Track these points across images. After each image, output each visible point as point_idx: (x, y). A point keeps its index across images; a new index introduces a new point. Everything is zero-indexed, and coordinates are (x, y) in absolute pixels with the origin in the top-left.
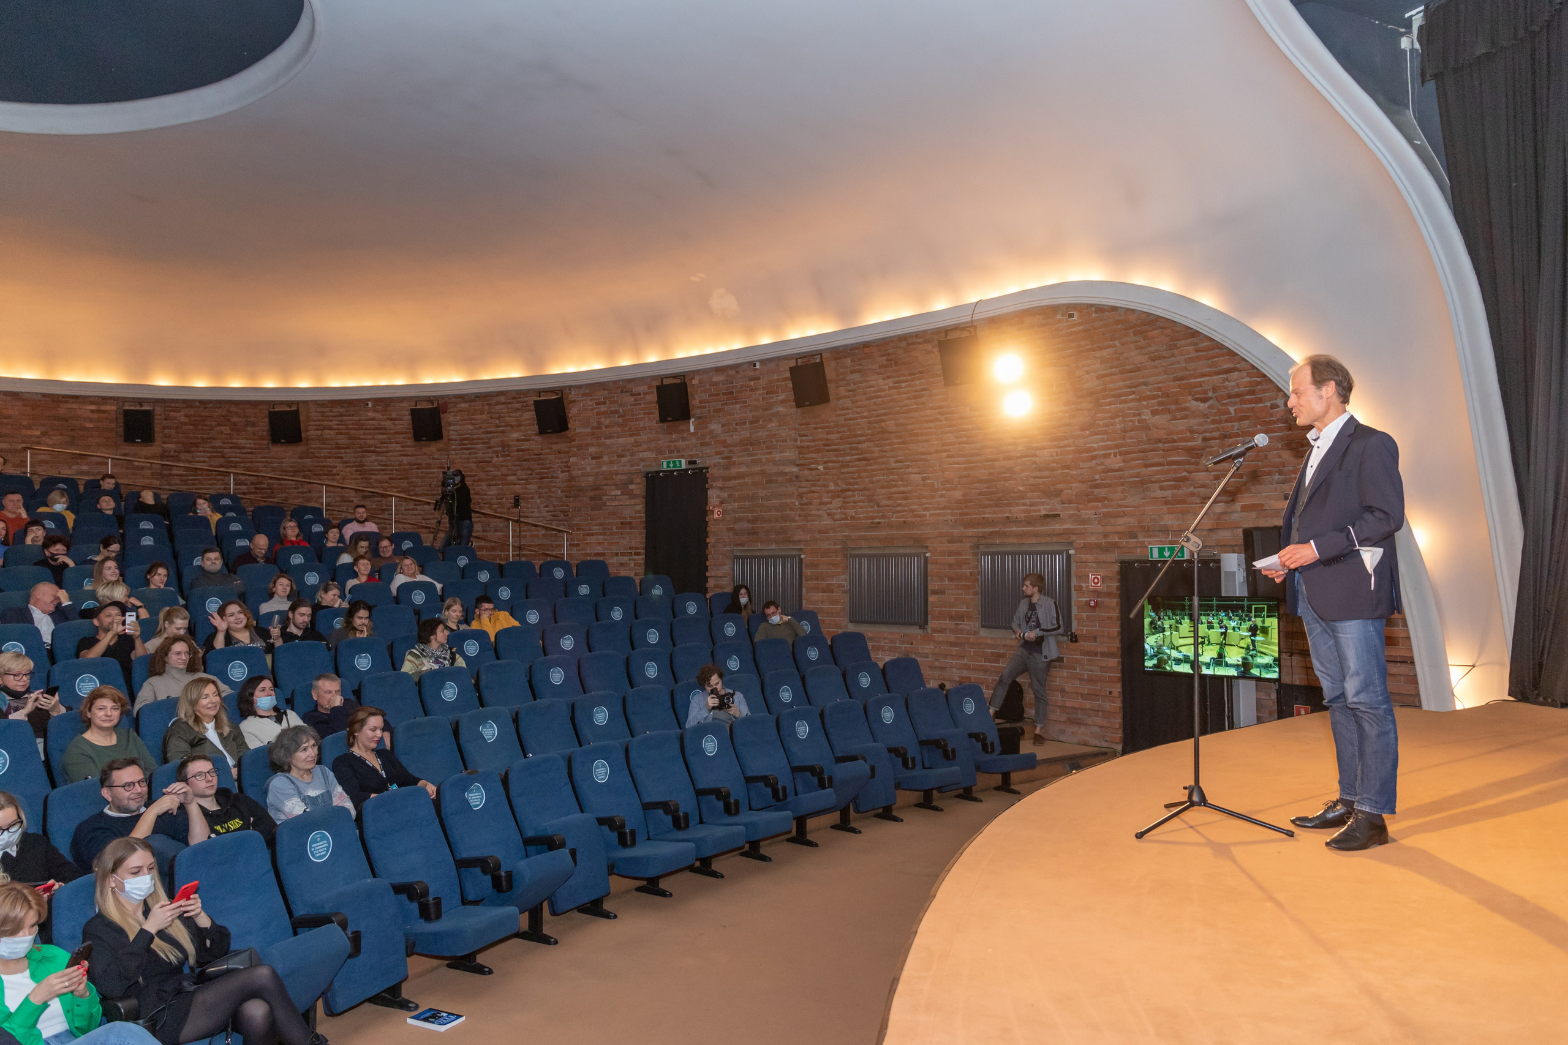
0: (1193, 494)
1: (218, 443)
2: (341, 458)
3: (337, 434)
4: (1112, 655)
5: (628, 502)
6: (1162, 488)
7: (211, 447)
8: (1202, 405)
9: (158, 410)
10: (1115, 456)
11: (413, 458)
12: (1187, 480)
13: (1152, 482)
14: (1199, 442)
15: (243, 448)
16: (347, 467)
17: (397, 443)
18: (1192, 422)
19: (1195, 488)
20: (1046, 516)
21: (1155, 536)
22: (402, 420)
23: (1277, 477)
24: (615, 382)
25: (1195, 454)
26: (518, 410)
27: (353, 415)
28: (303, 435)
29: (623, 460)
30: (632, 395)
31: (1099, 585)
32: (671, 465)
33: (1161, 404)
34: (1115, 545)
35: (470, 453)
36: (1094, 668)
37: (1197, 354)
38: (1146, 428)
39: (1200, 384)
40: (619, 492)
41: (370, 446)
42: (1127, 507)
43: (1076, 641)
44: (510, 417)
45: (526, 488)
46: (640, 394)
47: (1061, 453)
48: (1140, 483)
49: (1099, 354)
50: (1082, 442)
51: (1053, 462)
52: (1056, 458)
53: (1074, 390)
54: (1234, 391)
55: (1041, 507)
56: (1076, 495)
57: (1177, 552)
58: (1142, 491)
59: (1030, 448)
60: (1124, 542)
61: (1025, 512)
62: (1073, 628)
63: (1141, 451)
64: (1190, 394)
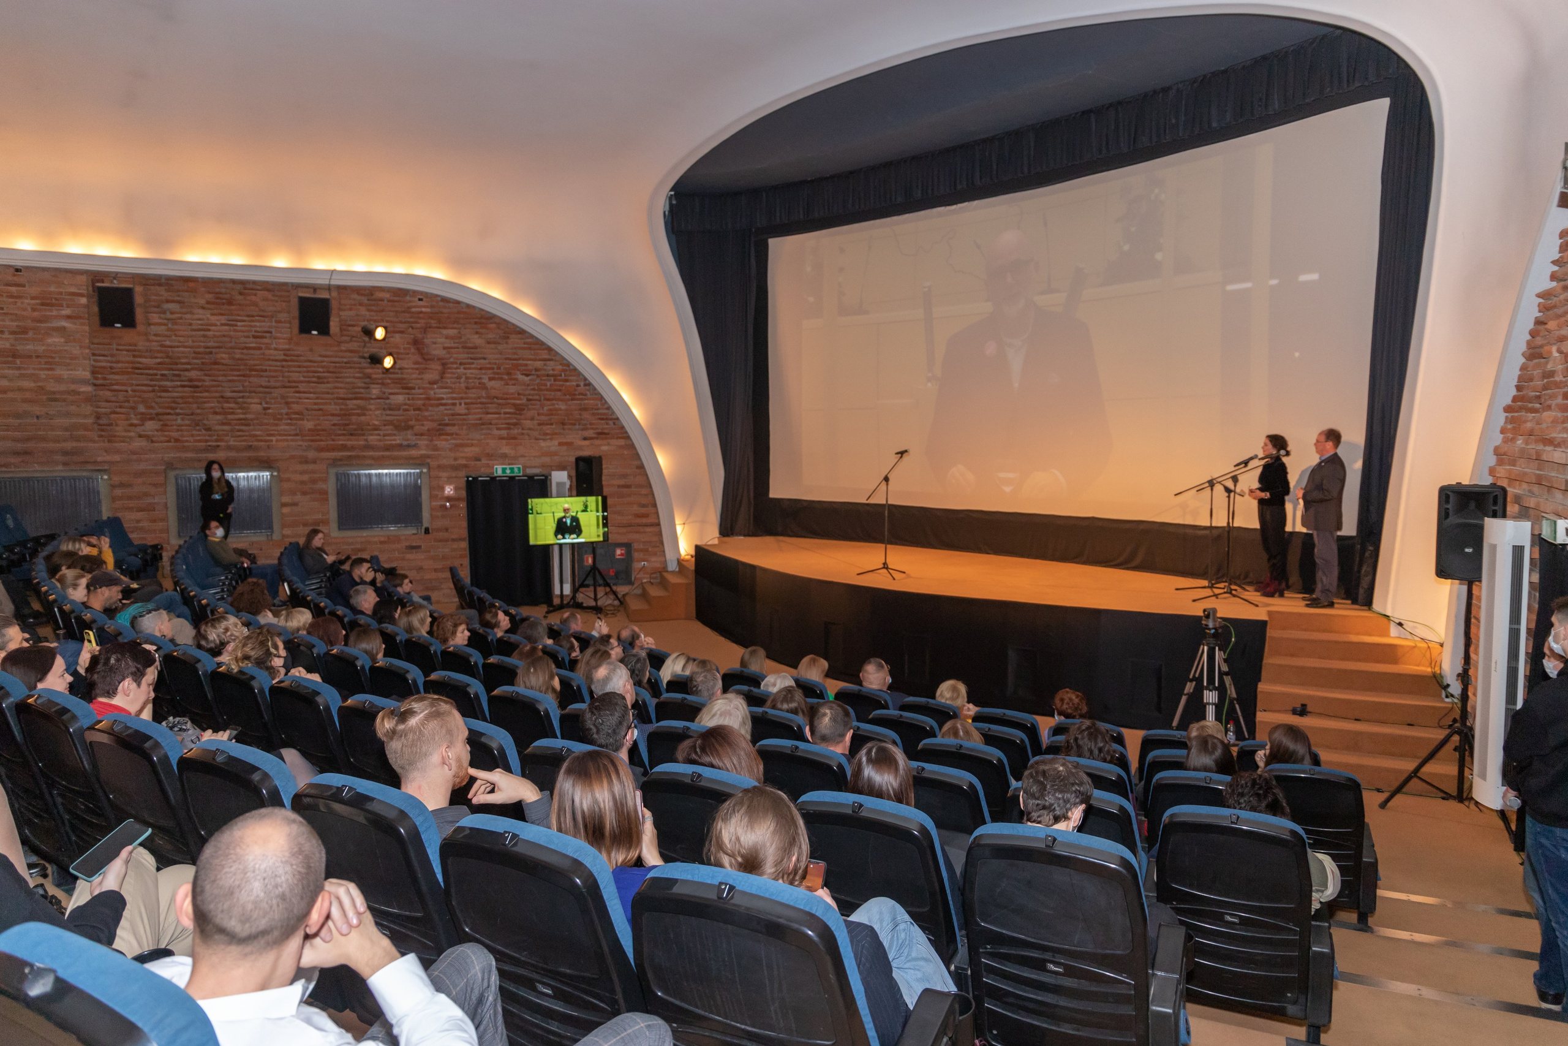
0: (523, 434)
6: (498, 429)
8: (527, 378)
10: (460, 404)
12: (517, 424)
13: (491, 424)
14: (524, 401)
18: (519, 388)
19: (523, 429)
20: (402, 445)
21: (496, 460)
25: (519, 409)
31: (452, 493)
33: (494, 373)
34: (466, 466)
36: (446, 550)
37: (525, 346)
38: (483, 387)
39: (526, 365)
42: (472, 440)
43: (429, 533)
47: (413, 399)
48: (482, 424)
49: (445, 332)
50: (432, 392)
51: (405, 404)
52: (408, 402)
53: (421, 354)
54: (551, 372)
55: (393, 438)
56: (428, 430)
57: (516, 470)
58: (482, 429)
59: (384, 393)
60: (472, 463)
61: (380, 440)
62: (426, 524)
63: (481, 403)
64: (518, 370)
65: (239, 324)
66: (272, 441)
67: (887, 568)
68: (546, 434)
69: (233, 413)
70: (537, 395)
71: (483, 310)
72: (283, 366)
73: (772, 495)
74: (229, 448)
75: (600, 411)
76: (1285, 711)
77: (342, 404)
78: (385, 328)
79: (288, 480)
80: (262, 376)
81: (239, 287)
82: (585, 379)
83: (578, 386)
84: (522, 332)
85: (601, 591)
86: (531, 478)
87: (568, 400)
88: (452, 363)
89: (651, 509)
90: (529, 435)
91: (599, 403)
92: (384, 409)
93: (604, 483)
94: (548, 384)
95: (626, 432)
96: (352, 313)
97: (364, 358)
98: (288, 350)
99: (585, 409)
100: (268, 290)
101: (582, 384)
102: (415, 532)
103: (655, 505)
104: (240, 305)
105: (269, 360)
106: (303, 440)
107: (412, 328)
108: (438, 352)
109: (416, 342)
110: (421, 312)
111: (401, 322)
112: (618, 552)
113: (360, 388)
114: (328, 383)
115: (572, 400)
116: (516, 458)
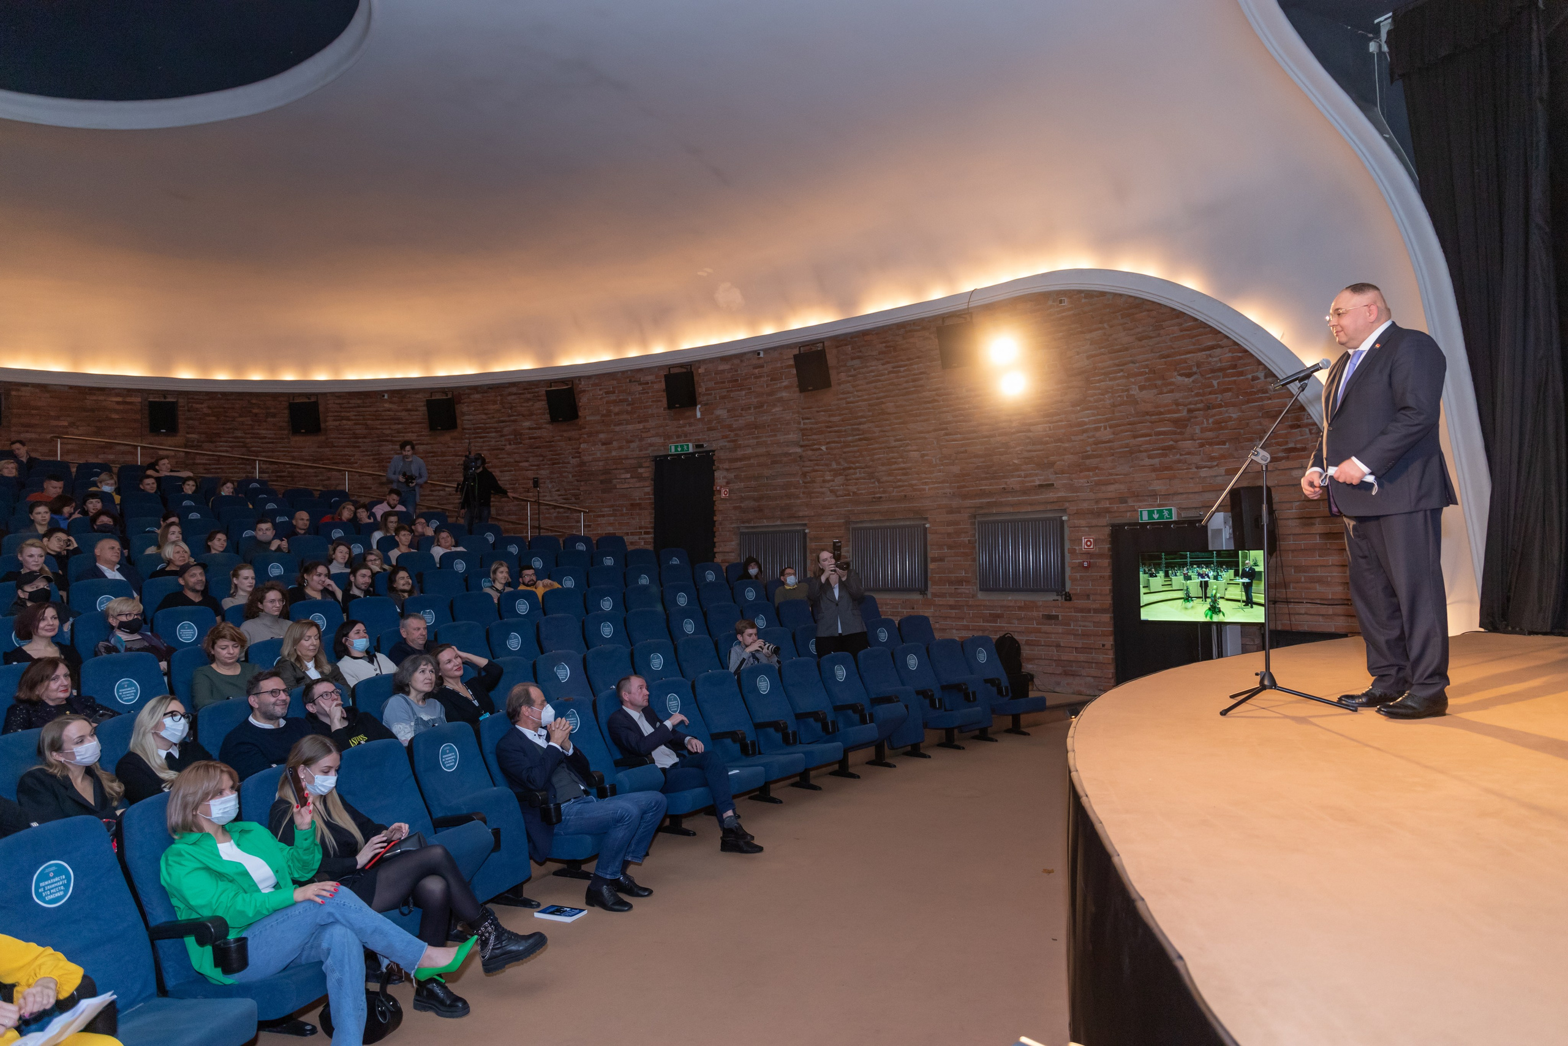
0: (1179, 461)
1: (239, 434)
2: (359, 447)
3: (355, 424)
4: (1103, 611)
5: (638, 485)
6: (1150, 457)
7: (233, 438)
8: (1186, 379)
9: (182, 401)
10: (1105, 428)
11: (429, 447)
12: (1174, 448)
13: (1141, 451)
14: (1184, 413)
15: (265, 438)
16: (364, 456)
17: (413, 432)
18: (1177, 395)
19: (1181, 455)
20: (1041, 486)
21: (1144, 501)
22: (417, 410)
24: (623, 372)
25: (1180, 424)
26: (528, 400)
27: (370, 406)
28: (323, 426)
29: (633, 445)
30: (640, 384)
31: (1092, 547)
32: (679, 449)
33: (1147, 380)
34: (1107, 511)
35: (484, 442)
36: (1087, 624)
37: (1182, 333)
38: (1134, 402)
39: (1185, 361)
40: (628, 476)
41: (387, 435)
42: (1117, 475)
43: (1070, 600)
44: (522, 407)
45: (538, 474)
46: (648, 383)
47: (1054, 428)
48: (1132, 453)
49: (1089, 336)
50: (1075, 417)
51: (1047, 436)
52: (1047, 432)
54: (1217, 365)
55: (1034, 478)
56: (1070, 466)
57: (1166, 513)
58: (1129, 460)
59: (1025, 424)
60: (1115, 507)
61: (1021, 483)
62: (1068, 588)
63: (1129, 424)
64: (1175, 370)
66: (924, 490)
70: (1201, 401)
74: (890, 499)
79: (938, 533)
83: (1255, 379)
84: (1179, 315)
86: (1186, 524)
87: (1243, 403)
88: (1095, 375)
90: (1187, 462)
92: (1028, 445)
101: (1261, 375)
102: (1054, 599)
106: (951, 488)
107: (1055, 339)
108: (1080, 363)
110: (1063, 317)
115: (1248, 402)
116: (1167, 496)
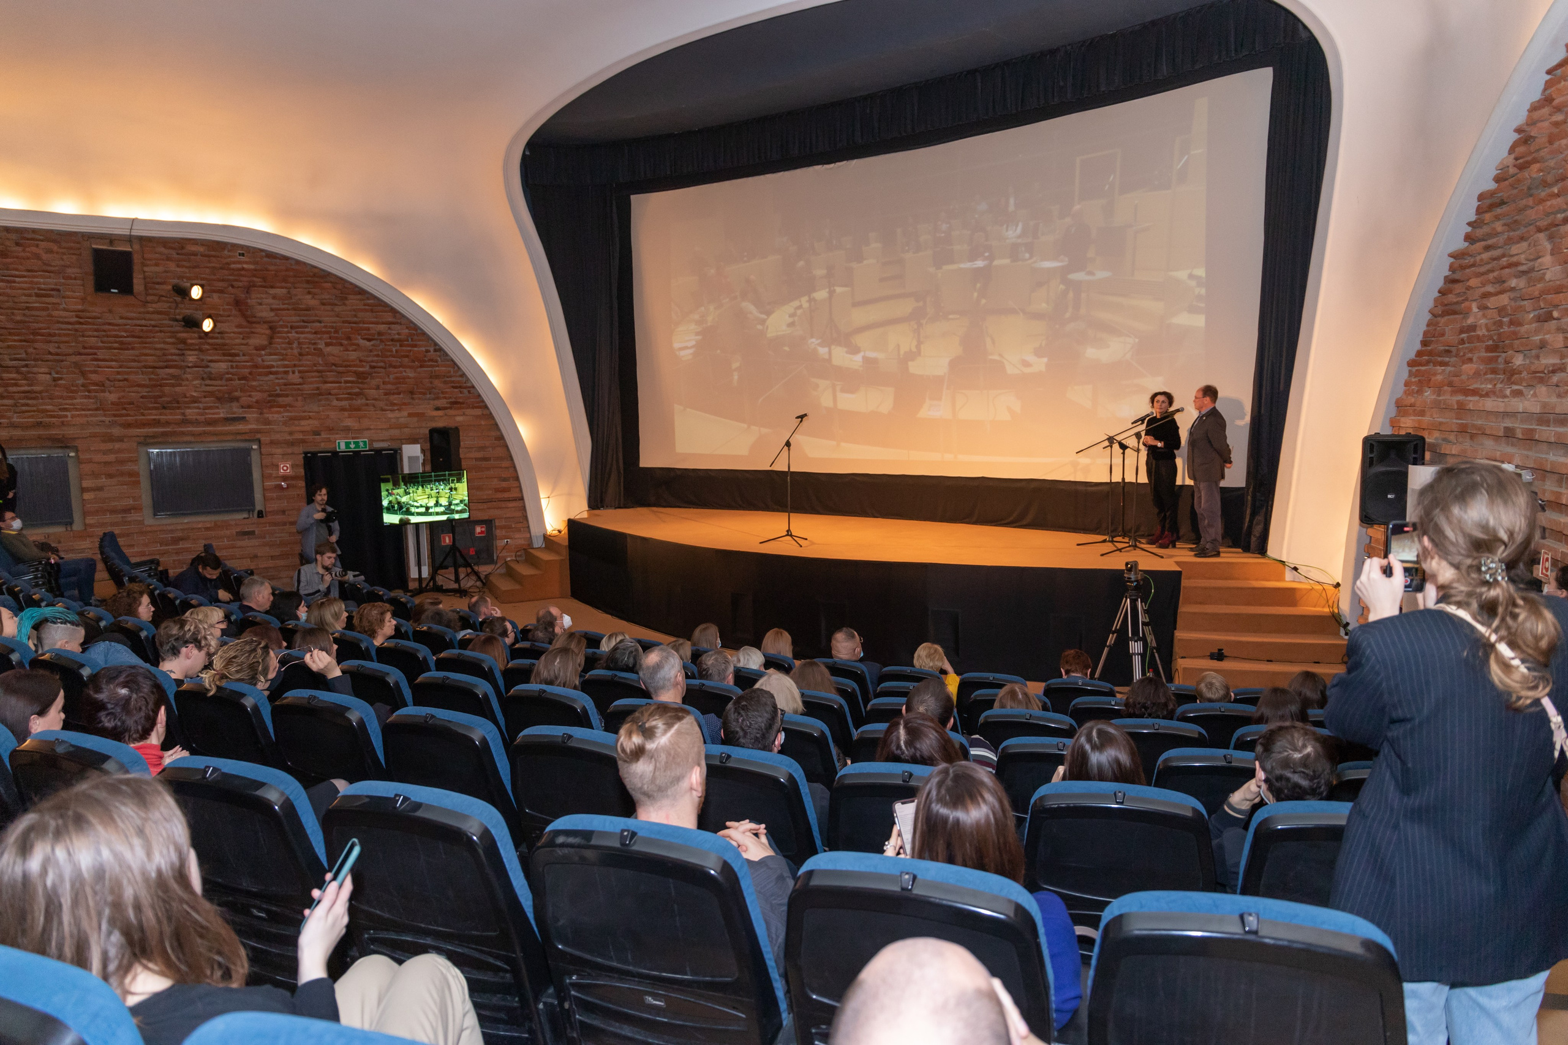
0: (367, 405)
6: (337, 399)
8: (369, 343)
10: (293, 372)
12: (361, 394)
13: (330, 394)
14: (367, 369)
18: (361, 354)
19: (367, 400)
20: (229, 418)
21: (338, 434)
23: (428, 396)
25: (361, 377)
31: (288, 471)
33: (331, 338)
34: (303, 441)
37: (367, 307)
38: (320, 353)
39: (368, 329)
42: (309, 412)
43: (262, 517)
47: (237, 367)
48: (319, 395)
49: (272, 291)
50: (260, 359)
51: (228, 373)
52: (231, 370)
53: (244, 316)
54: (397, 336)
55: (217, 411)
56: (257, 402)
57: (361, 444)
58: (320, 401)
59: (203, 360)
60: (310, 438)
61: (198, 414)
62: (259, 506)
63: (318, 371)
64: (359, 334)
65: (17, 279)
66: (66, 416)
67: (791, 536)
68: (395, 404)
69: (16, 385)
70: (382, 361)
71: (316, 267)
72: (76, 330)
73: (642, 465)
74: (14, 426)
75: (453, 379)
76: (1203, 657)
77: (152, 373)
78: (202, 286)
79: (90, 461)
80: (50, 342)
81: (14, 236)
82: (436, 344)
83: (427, 351)
84: (361, 292)
85: (462, 572)
86: (378, 451)
87: (418, 367)
88: (282, 326)
89: (514, 484)
90: (374, 406)
91: (452, 370)
92: (203, 379)
93: (462, 456)
94: (394, 349)
95: (483, 401)
96: (157, 269)
97: (176, 320)
98: (82, 311)
99: (437, 377)
100: (54, 241)
101: (432, 349)
102: (246, 516)
103: (517, 479)
104: (17, 257)
105: (58, 322)
106: (105, 415)
107: (233, 286)
108: (264, 313)
109: (238, 303)
110: (243, 269)
111: (219, 280)
112: (478, 529)
113: (172, 355)
114: (133, 349)
115: (421, 366)
116: (361, 431)
